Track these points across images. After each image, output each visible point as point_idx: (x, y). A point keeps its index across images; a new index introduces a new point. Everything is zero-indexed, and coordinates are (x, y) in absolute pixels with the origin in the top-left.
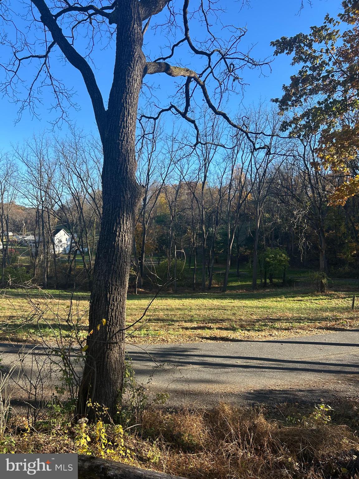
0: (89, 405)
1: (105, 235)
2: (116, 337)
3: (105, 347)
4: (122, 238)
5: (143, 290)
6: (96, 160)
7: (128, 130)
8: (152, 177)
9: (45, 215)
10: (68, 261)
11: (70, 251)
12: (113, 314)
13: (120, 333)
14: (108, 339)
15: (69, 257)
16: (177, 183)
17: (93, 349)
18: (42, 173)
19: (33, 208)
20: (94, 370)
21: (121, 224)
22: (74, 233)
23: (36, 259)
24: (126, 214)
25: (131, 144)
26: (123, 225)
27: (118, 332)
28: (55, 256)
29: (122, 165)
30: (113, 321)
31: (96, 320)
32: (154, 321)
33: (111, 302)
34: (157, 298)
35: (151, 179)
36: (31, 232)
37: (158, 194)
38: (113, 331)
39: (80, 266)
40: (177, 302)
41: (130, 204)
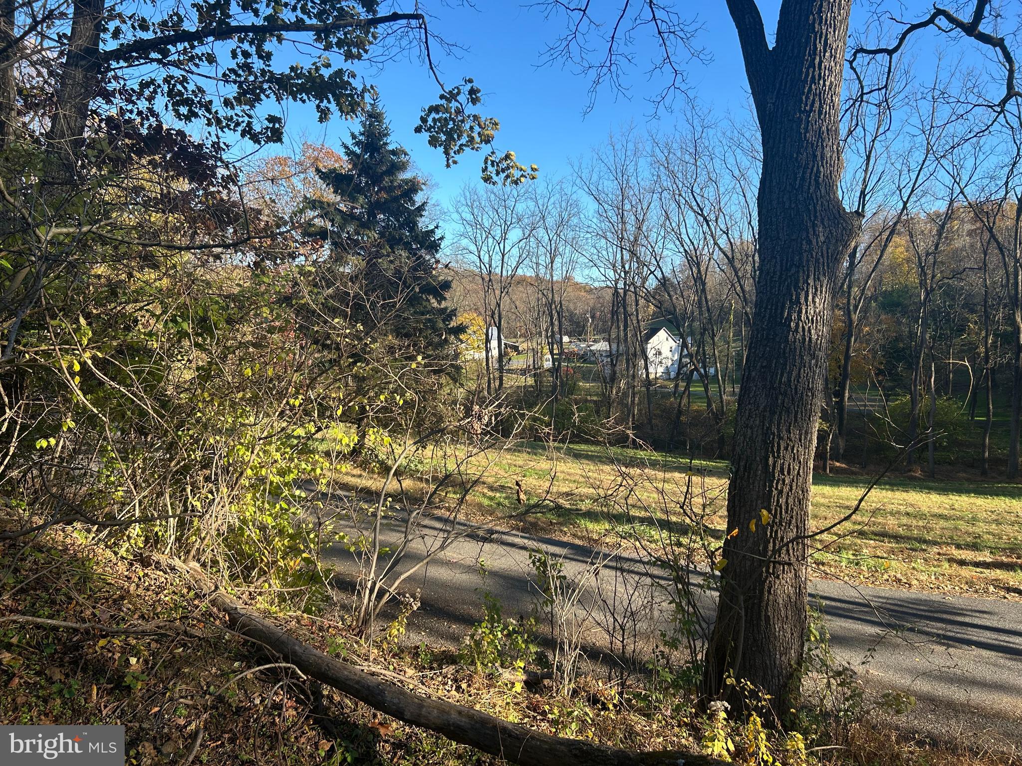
0: (729, 681)
1: (763, 330)
2: (788, 551)
3: (764, 569)
4: (804, 334)
5: (844, 465)
6: (736, 173)
7: (824, 85)
8: (872, 199)
9: (630, 298)
10: (675, 393)
11: (678, 374)
12: (782, 501)
13: (798, 544)
14: (770, 553)
15: (676, 386)
16: (942, 207)
17: (738, 570)
18: (625, 213)
19: (607, 287)
20: (739, 613)
21: (800, 304)
22: (688, 336)
23: (612, 388)
24: (815, 281)
25: (830, 116)
26: (807, 305)
27: (792, 541)
28: (648, 383)
29: (806, 167)
30: (781, 517)
31: (743, 509)
32: (874, 537)
33: (776, 475)
34: (880, 485)
35: (870, 203)
36: (603, 335)
37: (888, 240)
38: (782, 538)
39: (699, 406)
40: (934, 499)
41: (823, 257)
